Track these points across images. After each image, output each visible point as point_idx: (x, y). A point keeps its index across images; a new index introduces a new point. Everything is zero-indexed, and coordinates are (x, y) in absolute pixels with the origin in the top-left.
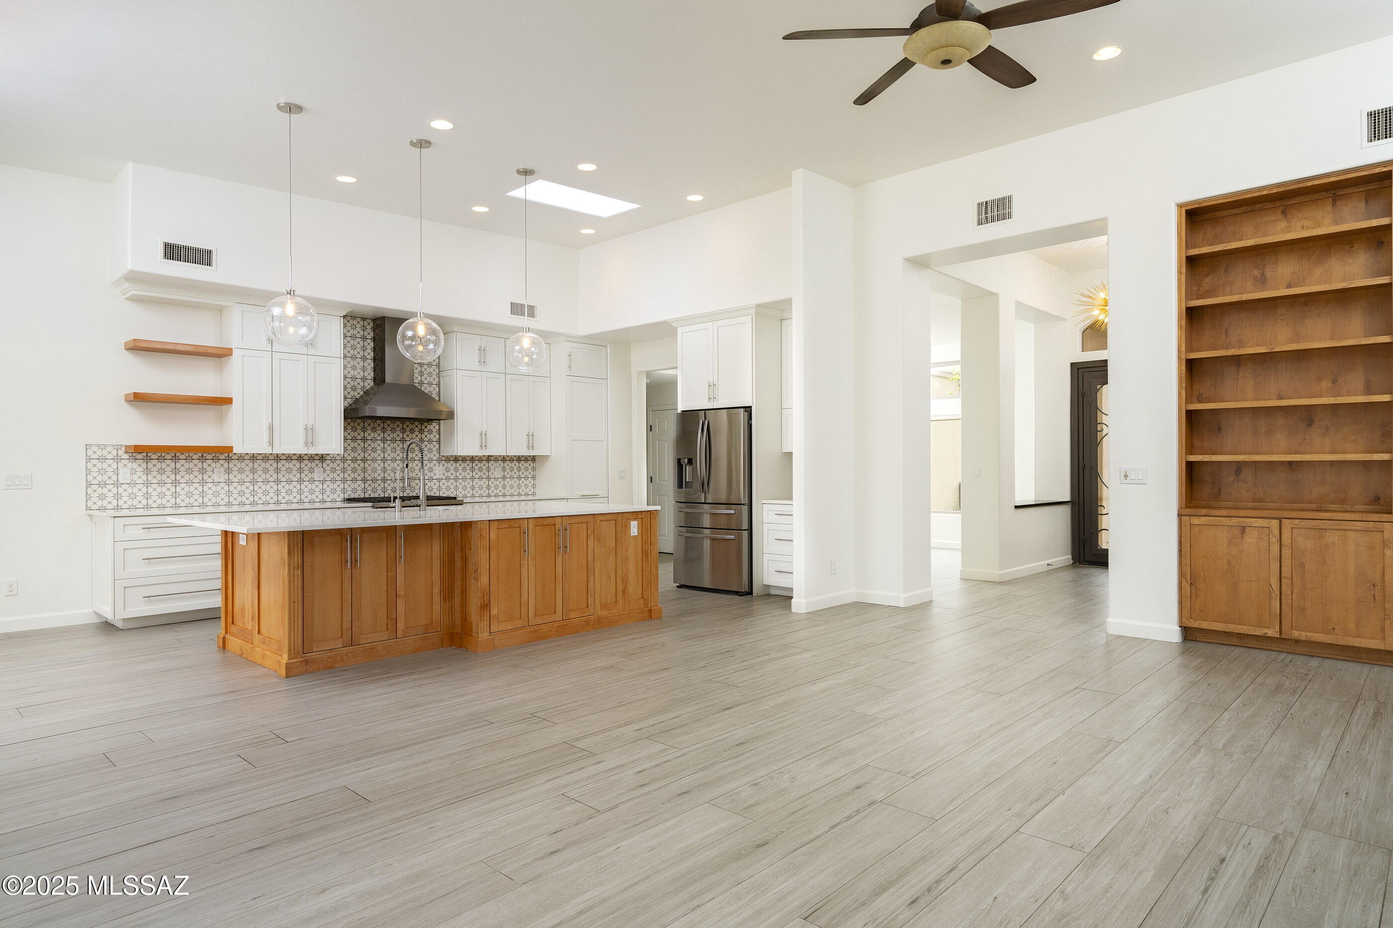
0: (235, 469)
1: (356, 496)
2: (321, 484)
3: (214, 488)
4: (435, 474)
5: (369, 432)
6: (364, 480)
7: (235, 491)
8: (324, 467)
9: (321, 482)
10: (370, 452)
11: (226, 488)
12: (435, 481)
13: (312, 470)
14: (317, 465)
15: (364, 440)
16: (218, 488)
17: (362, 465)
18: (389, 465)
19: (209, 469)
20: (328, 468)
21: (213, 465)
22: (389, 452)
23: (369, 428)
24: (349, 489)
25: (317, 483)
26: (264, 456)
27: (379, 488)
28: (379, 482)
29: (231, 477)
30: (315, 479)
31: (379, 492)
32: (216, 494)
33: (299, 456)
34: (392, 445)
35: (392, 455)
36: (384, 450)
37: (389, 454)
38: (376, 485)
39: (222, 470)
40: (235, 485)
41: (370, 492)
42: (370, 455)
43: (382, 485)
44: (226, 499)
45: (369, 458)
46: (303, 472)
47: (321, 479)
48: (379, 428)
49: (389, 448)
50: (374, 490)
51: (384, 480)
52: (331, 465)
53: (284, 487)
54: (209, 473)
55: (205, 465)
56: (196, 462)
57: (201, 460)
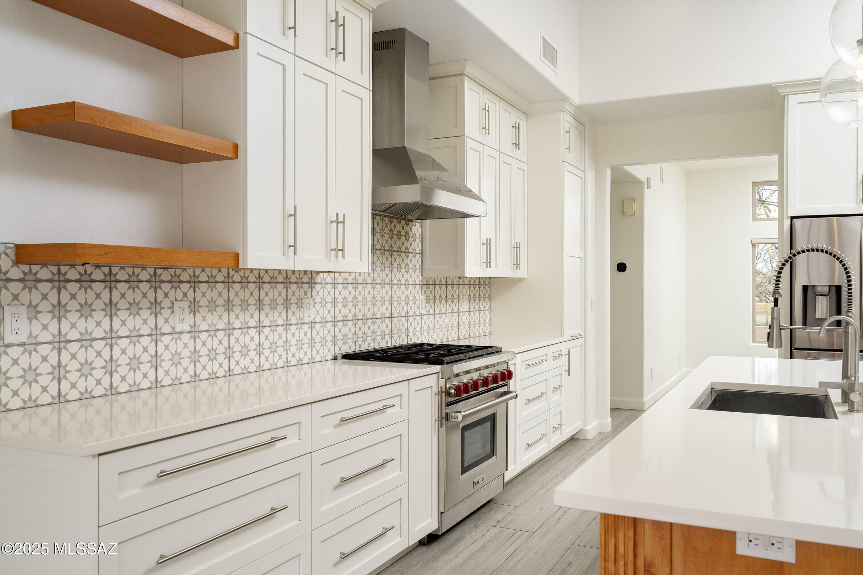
56: (145, 287)
57: (153, 284)
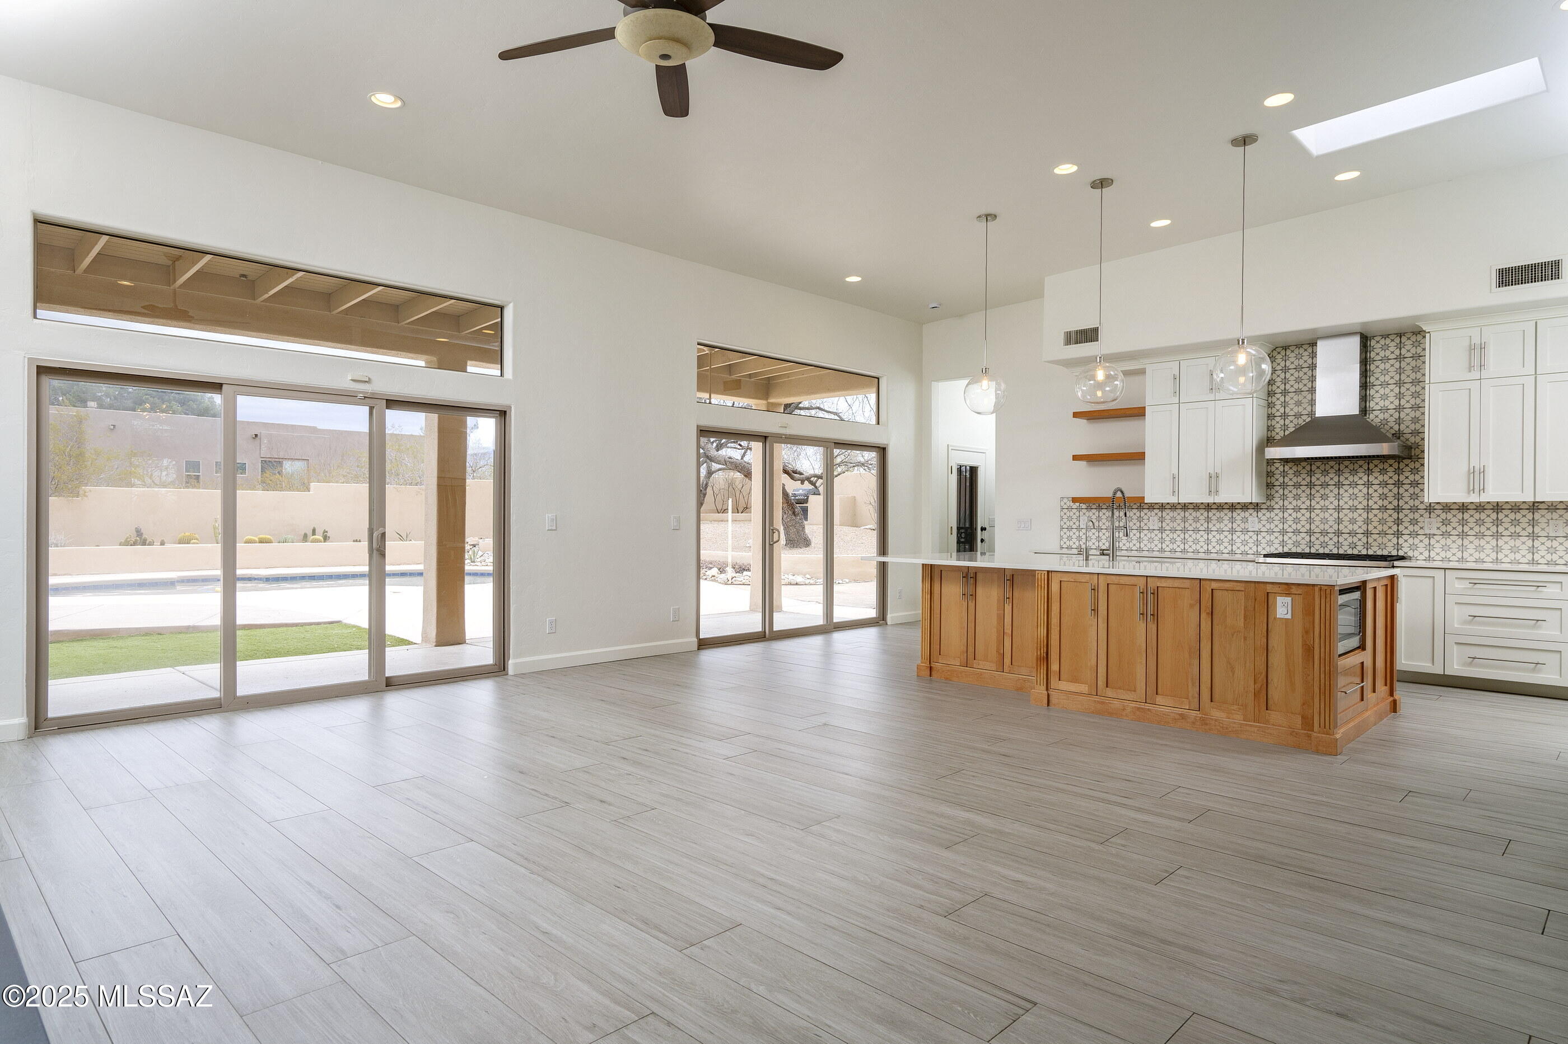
0: (1168, 517)
1: (1299, 550)
2: (1255, 535)
3: (1149, 535)
4: (1422, 528)
5: (1318, 476)
6: (1310, 533)
7: (1168, 539)
8: (1259, 517)
9: (1256, 533)
10: (1318, 499)
11: (1160, 535)
12: (1421, 537)
13: (1245, 520)
14: (1251, 515)
15: (1311, 485)
16: (1153, 535)
17: (1308, 515)
18: (1347, 515)
19: (1146, 517)
20: (1264, 518)
21: (1149, 514)
23: (1318, 471)
24: (1290, 542)
25: (1251, 534)
26: (1195, 505)
28: (1331, 535)
29: (1164, 525)
30: (1249, 530)
32: (1151, 540)
33: (1231, 505)
34: (1351, 491)
35: (1350, 502)
36: (1338, 497)
37: (1346, 501)
39: (1156, 518)
40: (1168, 532)
42: (1318, 503)
43: (1335, 539)
44: (1160, 546)
45: (1318, 506)
46: (1235, 522)
47: (1256, 529)
49: (1346, 494)
51: (1338, 533)
52: (1268, 514)
53: (1214, 537)
54: (1145, 521)
55: (1142, 514)
56: (1135, 511)
57: (1139, 510)
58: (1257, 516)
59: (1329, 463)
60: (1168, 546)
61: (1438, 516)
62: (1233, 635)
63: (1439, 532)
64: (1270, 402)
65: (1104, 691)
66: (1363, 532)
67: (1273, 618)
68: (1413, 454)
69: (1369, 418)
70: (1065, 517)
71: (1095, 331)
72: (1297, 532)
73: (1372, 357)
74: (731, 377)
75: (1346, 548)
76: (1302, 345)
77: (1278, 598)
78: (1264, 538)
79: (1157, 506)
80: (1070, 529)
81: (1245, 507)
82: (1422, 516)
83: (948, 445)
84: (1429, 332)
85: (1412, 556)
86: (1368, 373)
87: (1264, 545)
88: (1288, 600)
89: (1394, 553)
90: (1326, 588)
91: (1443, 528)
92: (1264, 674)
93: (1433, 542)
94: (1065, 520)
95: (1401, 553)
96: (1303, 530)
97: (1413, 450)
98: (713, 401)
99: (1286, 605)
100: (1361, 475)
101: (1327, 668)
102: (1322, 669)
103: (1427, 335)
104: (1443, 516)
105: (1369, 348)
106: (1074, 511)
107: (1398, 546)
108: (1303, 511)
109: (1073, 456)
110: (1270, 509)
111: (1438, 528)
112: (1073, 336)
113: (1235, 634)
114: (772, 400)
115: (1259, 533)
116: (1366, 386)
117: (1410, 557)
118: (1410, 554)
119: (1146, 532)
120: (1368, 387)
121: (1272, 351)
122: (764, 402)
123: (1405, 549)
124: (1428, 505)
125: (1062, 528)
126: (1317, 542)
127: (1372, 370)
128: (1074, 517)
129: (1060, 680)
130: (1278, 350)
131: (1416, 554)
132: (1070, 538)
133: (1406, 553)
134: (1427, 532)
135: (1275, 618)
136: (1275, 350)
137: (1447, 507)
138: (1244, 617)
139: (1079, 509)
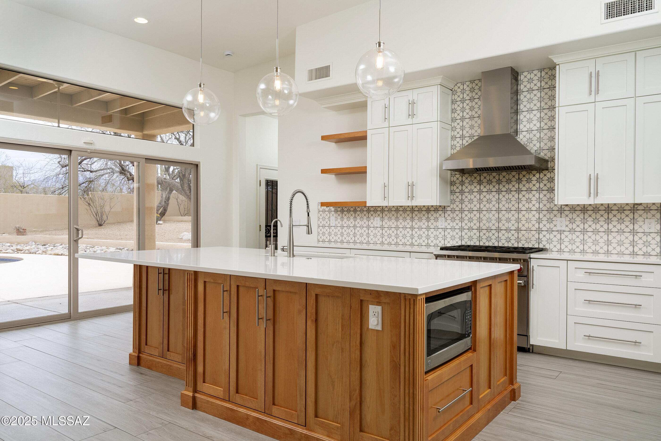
0: (386, 217)
2: (443, 232)
3: (374, 232)
4: (555, 226)
6: (480, 229)
7: (386, 234)
8: (446, 217)
9: (444, 229)
10: (485, 203)
11: (381, 232)
12: (555, 233)
13: (436, 220)
14: (440, 215)
15: (480, 192)
16: (377, 232)
17: (478, 215)
18: (504, 216)
19: (371, 218)
20: (449, 218)
21: (374, 215)
22: (504, 203)
23: (485, 180)
24: (466, 237)
25: (440, 230)
26: (403, 208)
27: (493, 237)
28: (493, 232)
29: (384, 223)
30: (439, 227)
31: (494, 241)
32: (375, 235)
34: (507, 196)
35: (507, 205)
36: (499, 201)
37: (504, 205)
38: (491, 234)
39: (378, 218)
40: (386, 229)
41: (484, 241)
42: (485, 206)
43: (496, 235)
44: (381, 240)
45: (485, 209)
46: (430, 221)
47: (443, 227)
48: (494, 180)
49: (504, 199)
50: (489, 239)
51: (498, 230)
52: (451, 215)
54: (372, 221)
55: (370, 215)
56: (365, 213)
57: (368, 212)
58: (445, 217)
59: (492, 174)
60: (386, 240)
61: (567, 216)
62: (333, 345)
63: (567, 229)
64: (453, 126)
65: (234, 397)
66: (515, 229)
67: (366, 329)
68: (549, 166)
69: (519, 138)
70: (321, 217)
71: (327, 68)
72: (470, 229)
73: (521, 89)
74: (108, 113)
75: (503, 241)
76: (474, 80)
77: (370, 306)
78: (449, 233)
79: (379, 209)
80: (324, 226)
81: (436, 209)
82: (555, 216)
83: (257, 165)
84: (559, 65)
85: (548, 248)
86: (519, 101)
87: (449, 239)
88: (379, 309)
89: (536, 246)
90: (410, 297)
91: (570, 226)
92: (358, 391)
93: (563, 236)
94: (321, 220)
95: (541, 246)
96: (475, 227)
97: (549, 163)
98: (61, 125)
99: (376, 314)
100: (514, 183)
101: (411, 391)
102: (407, 391)
103: (557, 67)
104: (570, 216)
105: (519, 81)
106: (327, 213)
107: (539, 241)
108: (475, 213)
109: (322, 170)
110: (453, 211)
111: (567, 226)
112: (314, 73)
113: (335, 345)
114: (146, 132)
115: (445, 229)
116: (517, 112)
117: (547, 249)
118: (547, 246)
119: (372, 229)
120: (519, 113)
121: (455, 86)
122: (141, 134)
123: (544, 243)
124: (560, 207)
125: (319, 226)
126: (484, 237)
127: (521, 99)
128: (327, 217)
129: (204, 382)
130: (459, 85)
131: (552, 246)
132: (324, 234)
133: (544, 246)
134: (559, 228)
135: (368, 328)
136: (456, 85)
137: (573, 209)
138: (342, 326)
139: (330, 211)
